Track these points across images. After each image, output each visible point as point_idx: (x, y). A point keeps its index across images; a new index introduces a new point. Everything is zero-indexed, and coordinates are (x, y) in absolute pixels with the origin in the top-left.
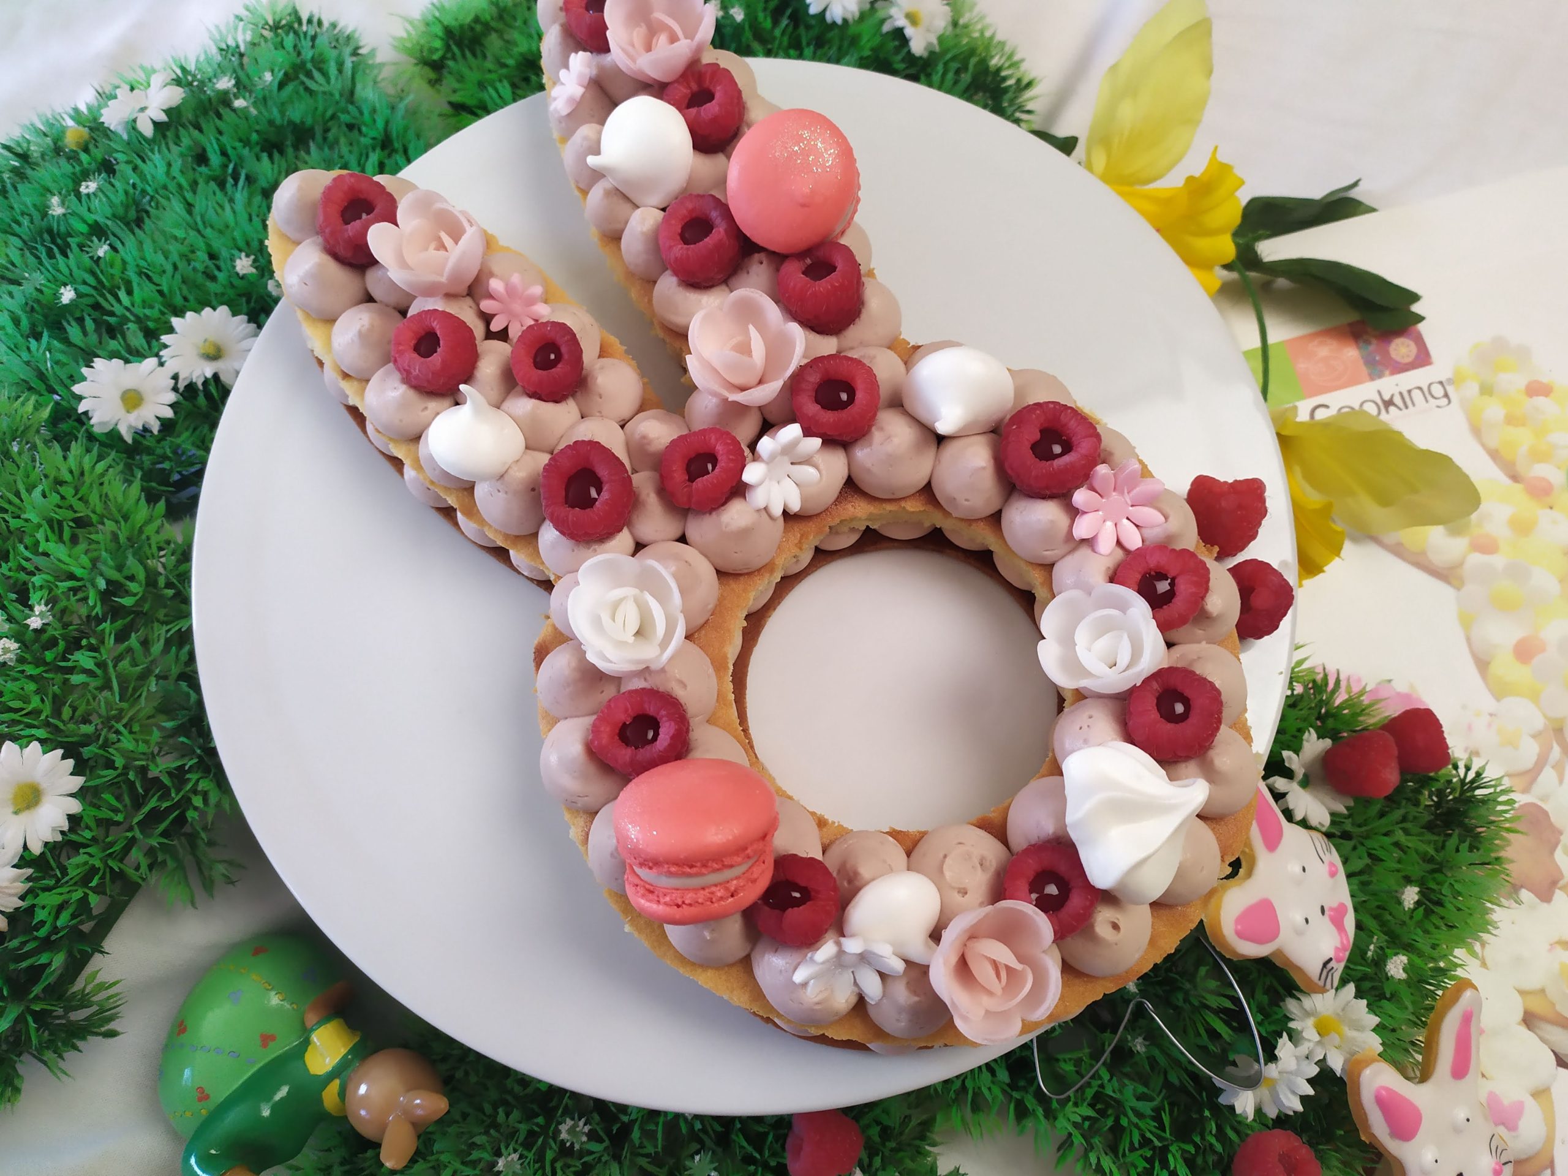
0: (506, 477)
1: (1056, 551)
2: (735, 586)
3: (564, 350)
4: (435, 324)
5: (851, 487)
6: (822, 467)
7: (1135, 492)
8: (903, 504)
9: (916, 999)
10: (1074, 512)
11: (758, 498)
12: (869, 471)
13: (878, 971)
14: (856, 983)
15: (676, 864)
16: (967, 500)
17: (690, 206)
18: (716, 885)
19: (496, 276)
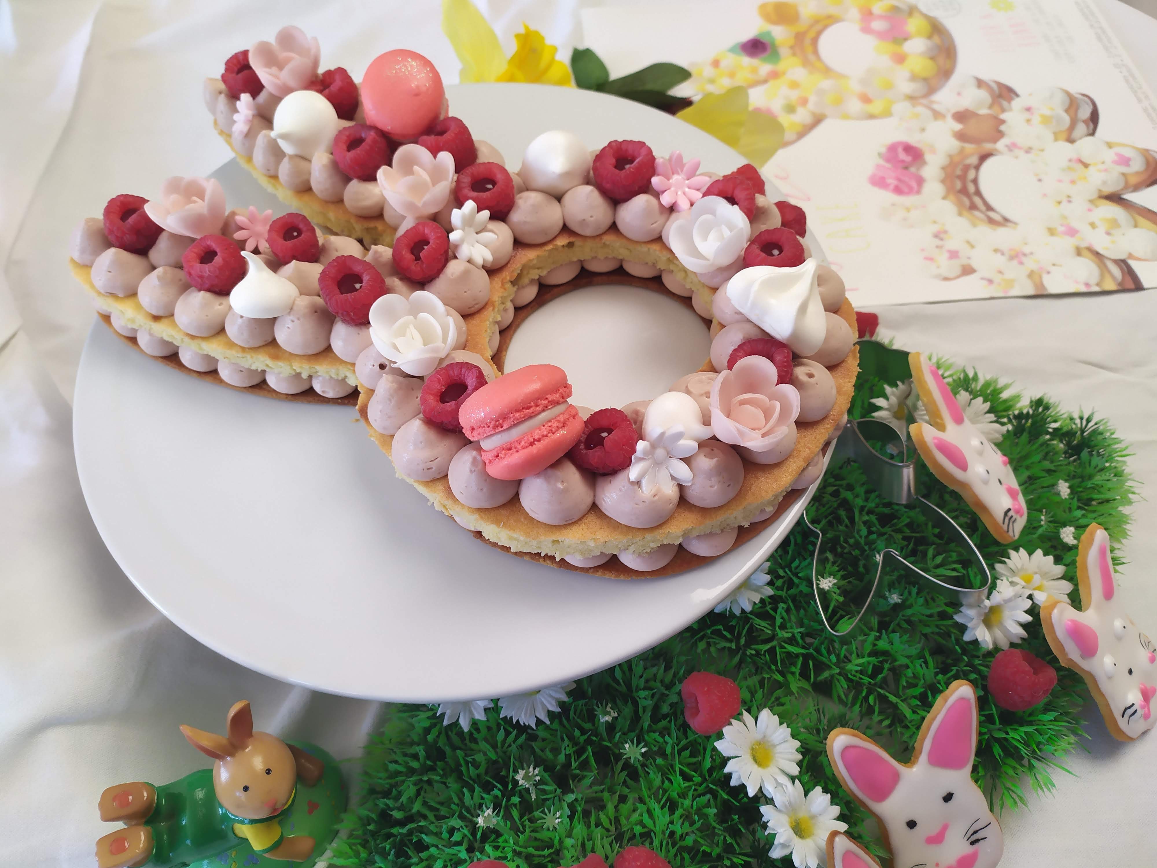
0: (295, 308)
1: (658, 222)
2: (475, 321)
3: (301, 226)
4: (209, 243)
5: (518, 243)
6: (495, 230)
7: (685, 169)
8: (555, 243)
9: (716, 459)
10: (657, 195)
11: (464, 252)
12: (525, 222)
13: (681, 459)
14: (673, 478)
15: (517, 411)
16: (591, 217)
17: (347, 133)
18: (550, 421)
19: (239, 215)
